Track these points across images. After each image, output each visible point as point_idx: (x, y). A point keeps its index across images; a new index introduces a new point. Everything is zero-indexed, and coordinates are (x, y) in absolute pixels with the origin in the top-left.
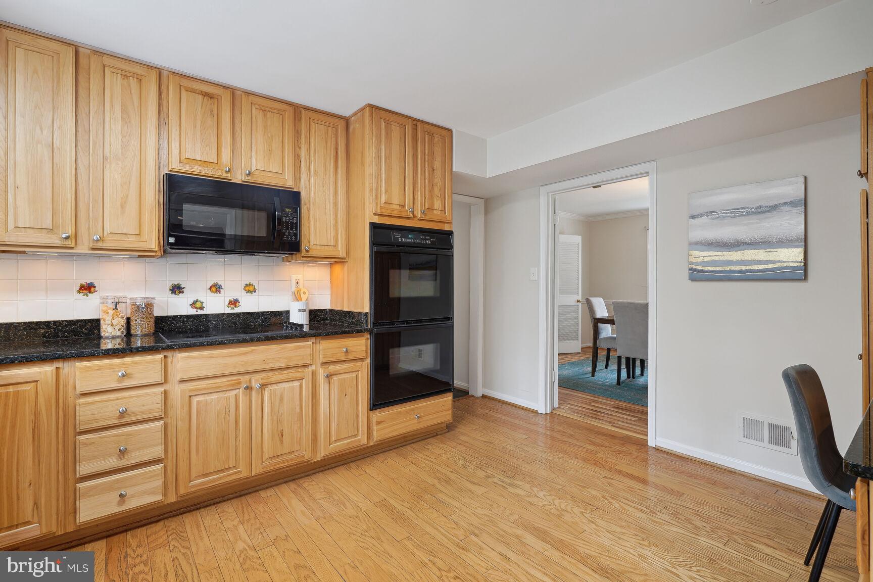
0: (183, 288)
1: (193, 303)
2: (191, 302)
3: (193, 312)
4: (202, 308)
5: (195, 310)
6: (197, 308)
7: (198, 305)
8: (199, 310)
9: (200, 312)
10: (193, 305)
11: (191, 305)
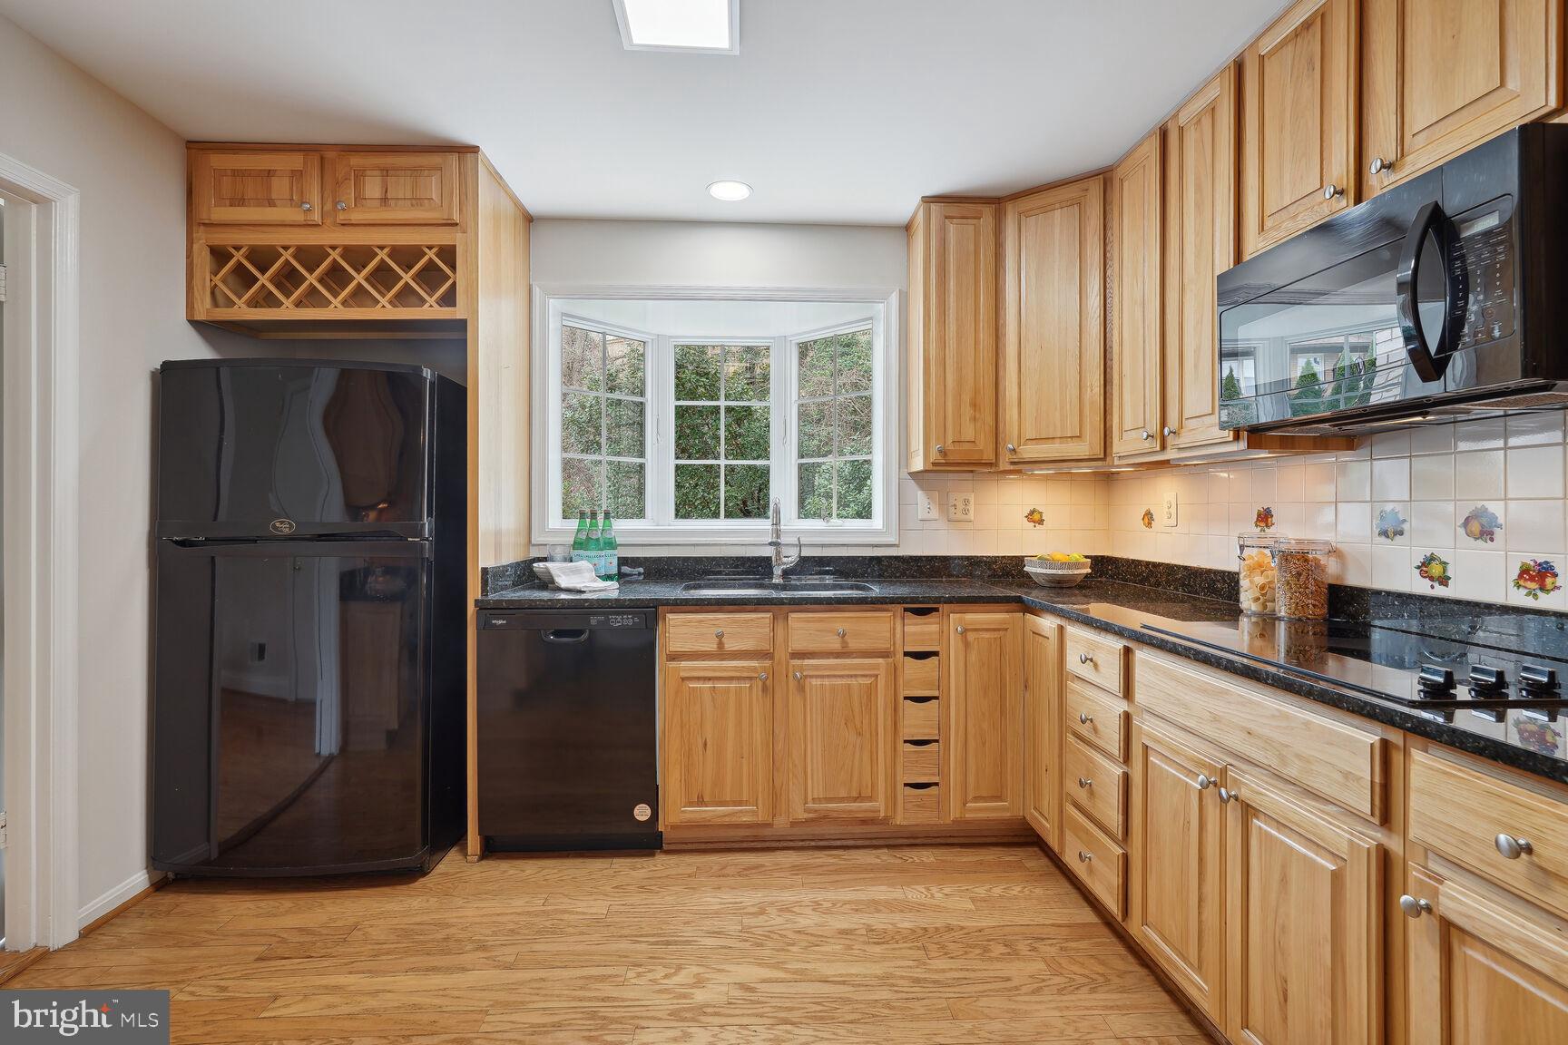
0: (1405, 521)
1: (1423, 564)
2: (1418, 561)
3: (1422, 587)
4: (1444, 581)
5: (1428, 582)
6: (1432, 579)
7: (1436, 570)
8: (1436, 585)
9: (1440, 591)
10: (1424, 567)
11: (1418, 567)
